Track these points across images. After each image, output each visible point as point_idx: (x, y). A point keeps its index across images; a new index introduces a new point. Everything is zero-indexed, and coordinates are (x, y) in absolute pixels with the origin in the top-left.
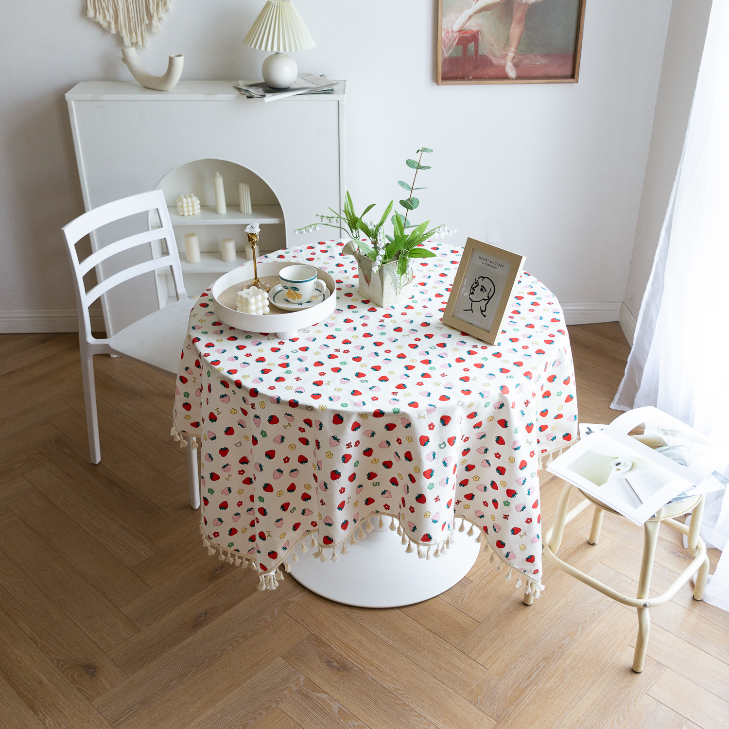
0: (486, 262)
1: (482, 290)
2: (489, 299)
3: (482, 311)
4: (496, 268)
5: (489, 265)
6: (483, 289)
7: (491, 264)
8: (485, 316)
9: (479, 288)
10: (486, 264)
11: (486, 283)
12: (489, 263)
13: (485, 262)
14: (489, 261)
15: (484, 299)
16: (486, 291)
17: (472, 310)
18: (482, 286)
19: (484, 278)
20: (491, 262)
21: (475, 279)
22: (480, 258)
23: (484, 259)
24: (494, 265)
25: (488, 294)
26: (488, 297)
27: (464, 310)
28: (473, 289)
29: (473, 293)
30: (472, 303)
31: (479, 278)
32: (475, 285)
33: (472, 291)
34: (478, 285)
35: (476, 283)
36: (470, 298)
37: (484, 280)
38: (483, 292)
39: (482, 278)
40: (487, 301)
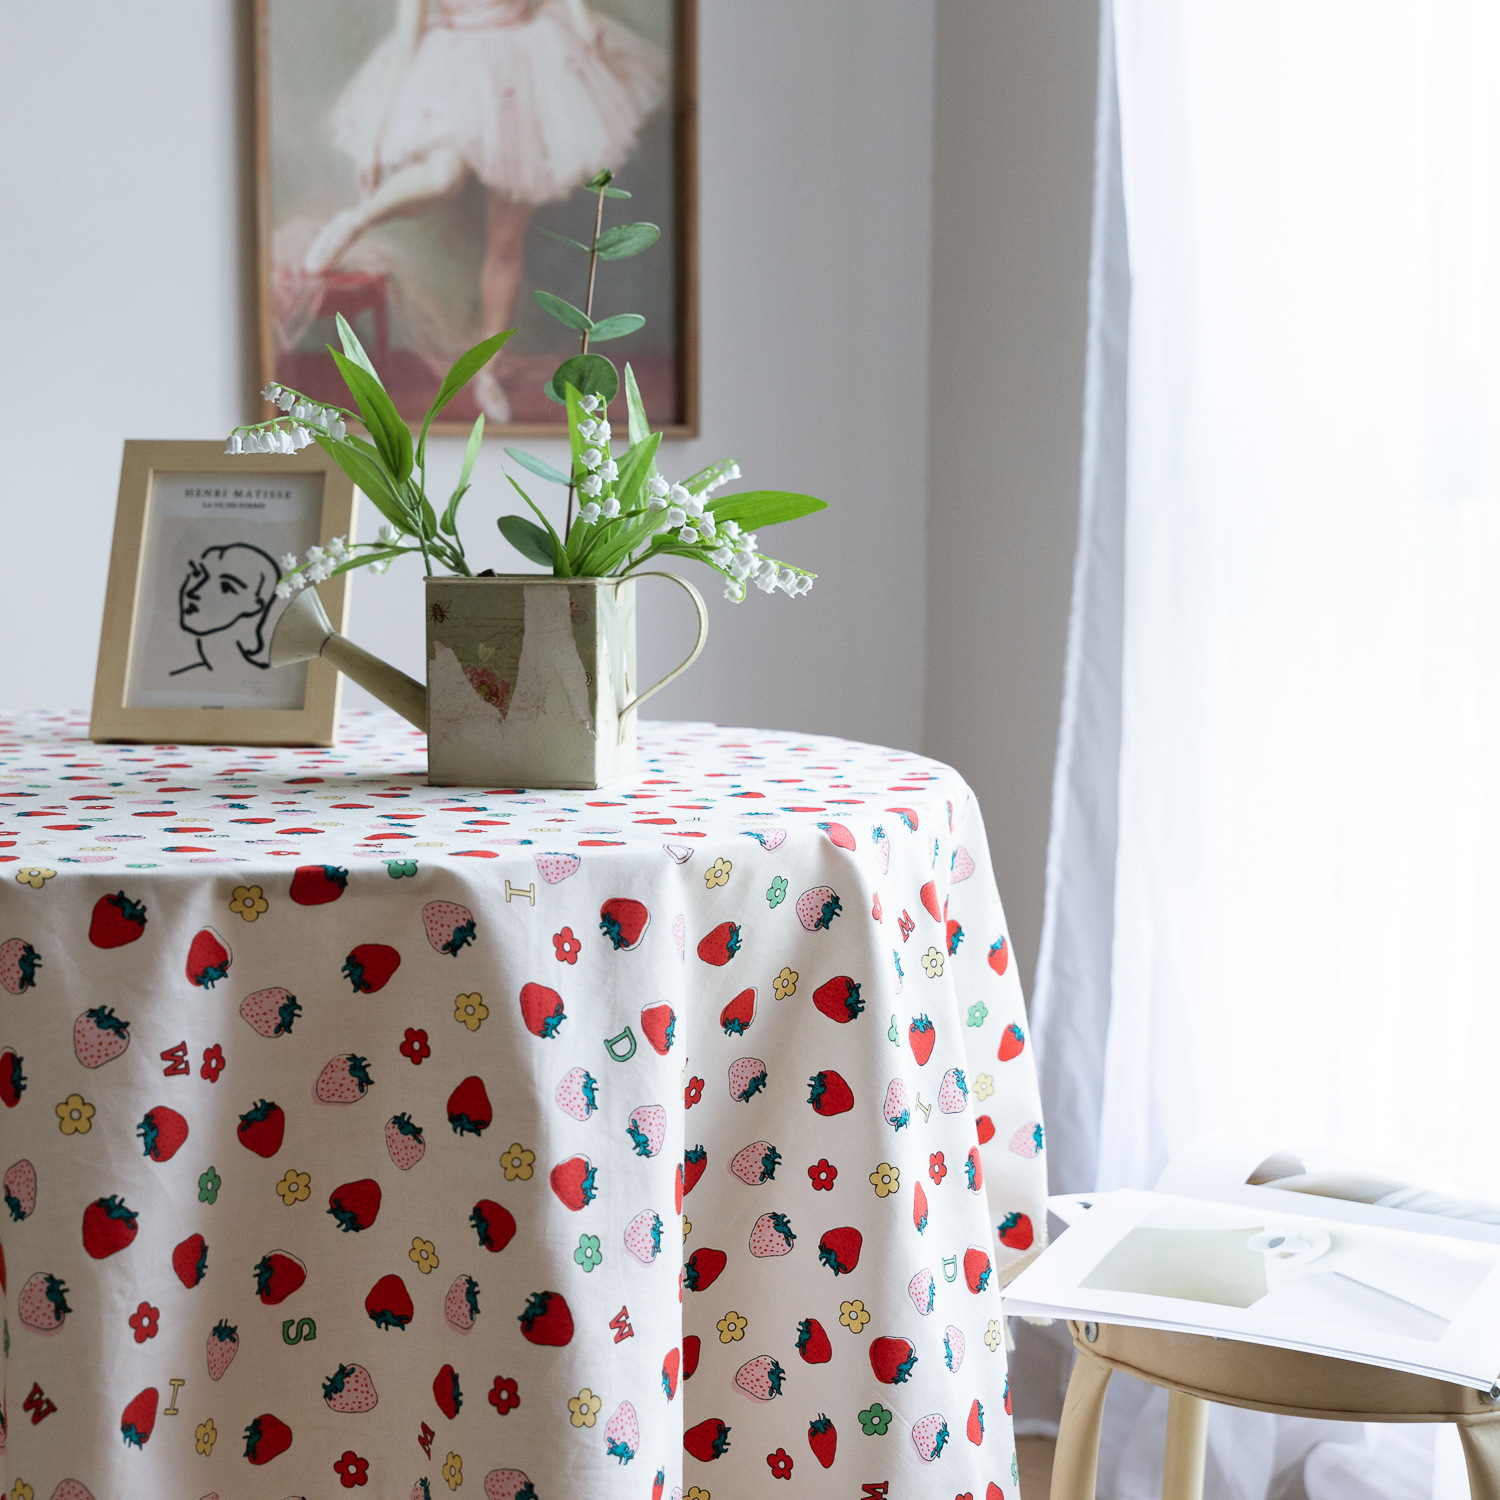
0: (220, 499)
1: (226, 588)
2: (265, 609)
3: (247, 655)
4: (261, 506)
5: (232, 505)
6: (230, 585)
7: (238, 500)
8: (264, 666)
9: (214, 584)
10: (220, 505)
11: (238, 563)
12: (231, 498)
13: (212, 500)
14: (230, 494)
15: (246, 615)
16: (244, 586)
17: (205, 663)
18: (224, 576)
19: (223, 549)
20: (238, 494)
21: (191, 564)
22: (189, 493)
23: (208, 493)
24: (254, 500)
25: (258, 593)
26: (260, 601)
27: (173, 673)
28: (191, 594)
29: (193, 609)
30: (199, 643)
31: (204, 555)
32: (194, 582)
33: (187, 602)
34: (207, 577)
35: (196, 574)
36: (184, 627)
37: (228, 553)
38: (234, 591)
39: (216, 553)
40: (257, 619)
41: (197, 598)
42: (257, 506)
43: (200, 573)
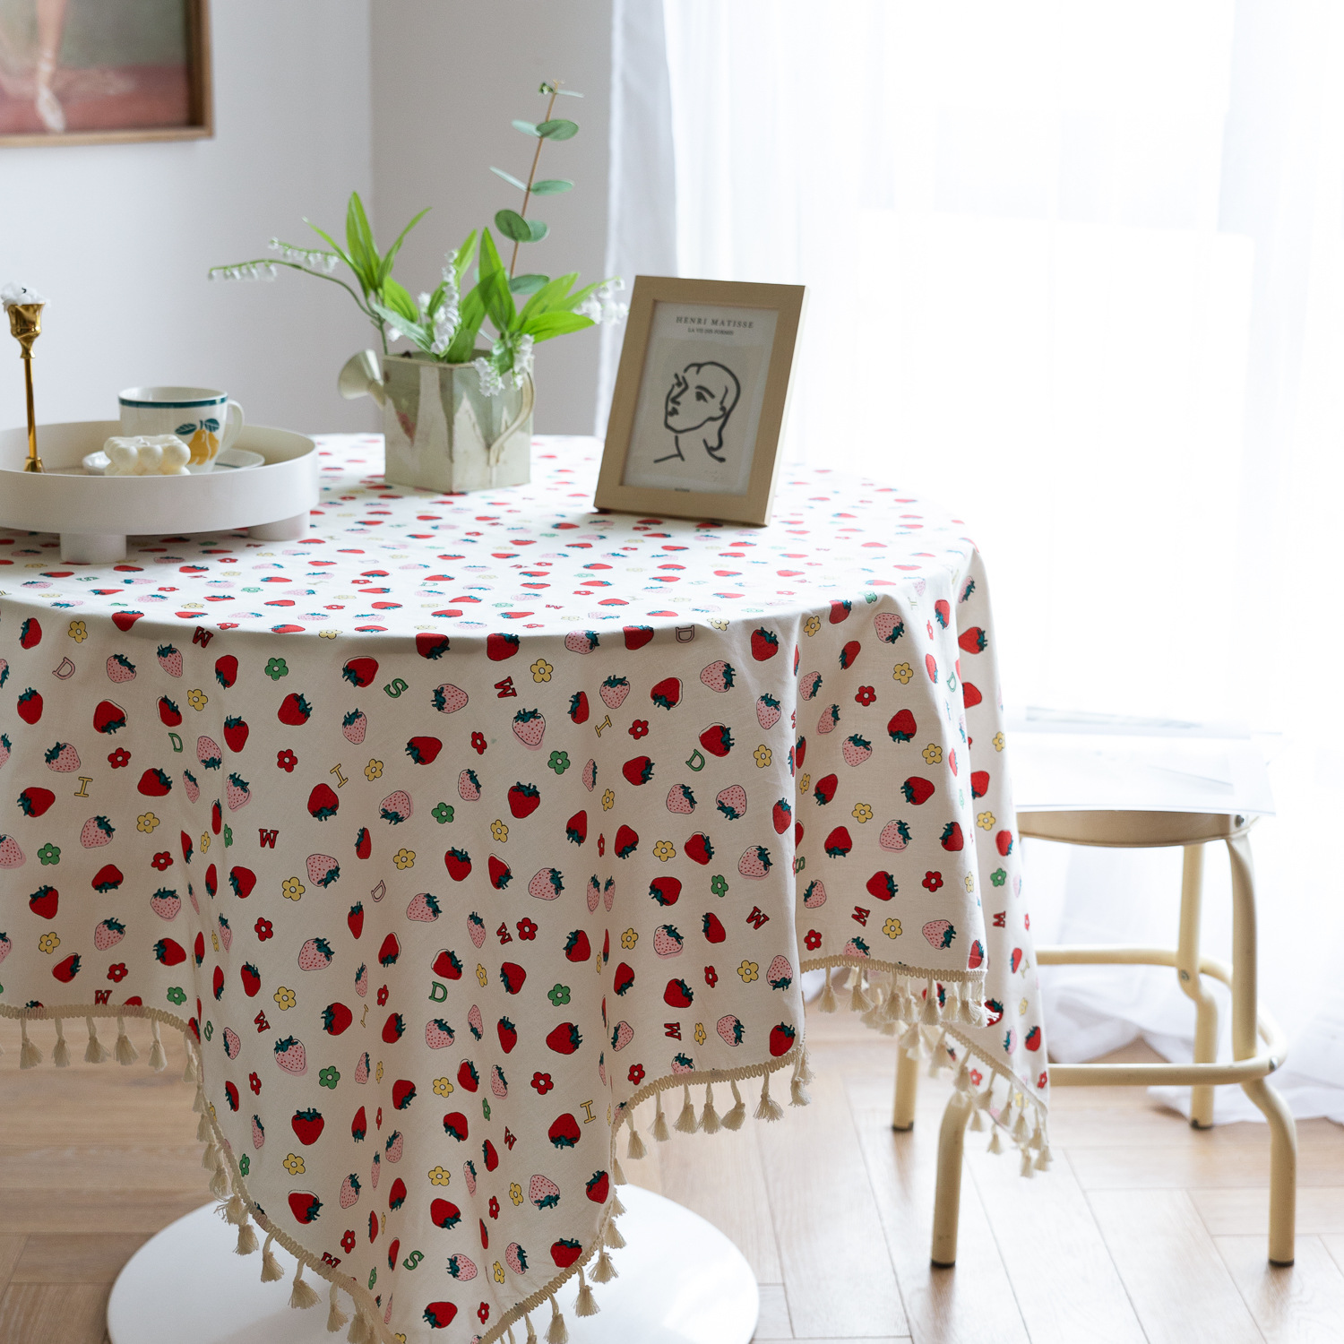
0: (702, 326)
1: (700, 397)
2: (726, 414)
3: (710, 450)
4: (730, 333)
5: (710, 331)
6: (703, 394)
7: (714, 327)
8: (722, 460)
9: (691, 394)
10: (701, 330)
12: (709, 326)
13: (695, 326)
14: (709, 322)
15: (712, 419)
16: (712, 396)
17: (680, 455)
18: (699, 387)
19: (699, 366)
20: (715, 322)
21: (676, 376)
22: (679, 320)
23: (693, 320)
24: (726, 328)
25: (722, 402)
26: (723, 409)
27: (656, 461)
28: (674, 401)
29: (675, 412)
30: (677, 438)
31: (686, 370)
32: (677, 390)
33: (671, 406)
34: (687, 387)
35: (679, 384)
36: (667, 426)
37: (703, 370)
38: (705, 400)
39: (695, 369)
40: (720, 422)
41: (678, 403)
42: (727, 333)
43: (682, 383)
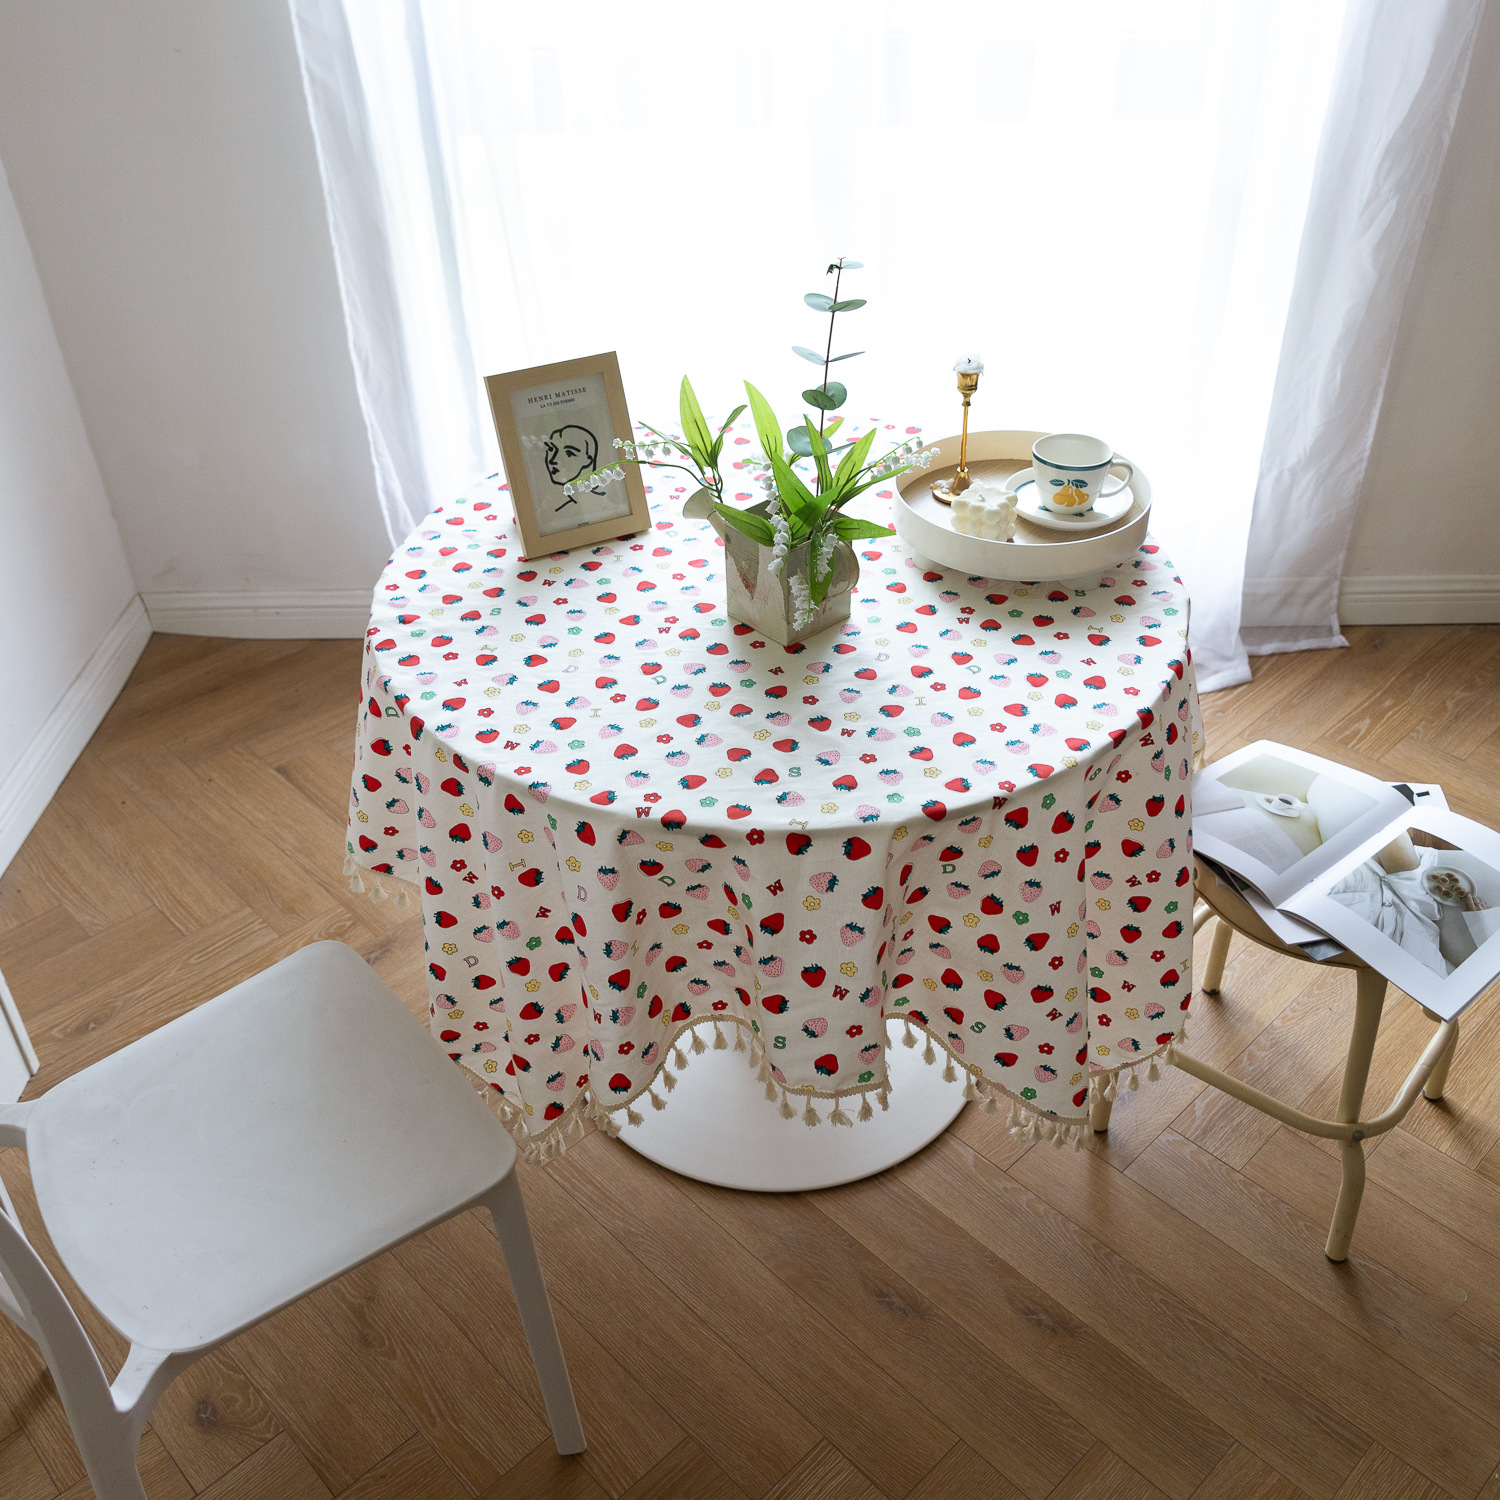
0: (549, 401)
1: (570, 454)
2: (593, 460)
4: (572, 400)
5: (557, 403)
6: (571, 451)
7: (559, 399)
8: (602, 494)
9: (562, 453)
10: (551, 404)
11: (573, 438)
12: (554, 399)
13: (545, 402)
14: (553, 396)
15: (584, 467)
16: (579, 451)
17: (572, 500)
18: (566, 447)
19: (560, 431)
20: (558, 395)
22: (530, 401)
23: (541, 398)
24: (567, 397)
25: (587, 453)
26: (590, 457)
27: (557, 510)
28: (552, 462)
29: (556, 471)
31: (551, 438)
32: (551, 454)
33: (551, 467)
34: (557, 450)
35: (551, 449)
36: (555, 482)
37: (563, 433)
38: (574, 455)
39: (558, 434)
40: (592, 466)
41: (556, 463)
42: (570, 401)
43: (551, 447)
